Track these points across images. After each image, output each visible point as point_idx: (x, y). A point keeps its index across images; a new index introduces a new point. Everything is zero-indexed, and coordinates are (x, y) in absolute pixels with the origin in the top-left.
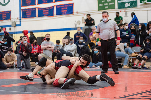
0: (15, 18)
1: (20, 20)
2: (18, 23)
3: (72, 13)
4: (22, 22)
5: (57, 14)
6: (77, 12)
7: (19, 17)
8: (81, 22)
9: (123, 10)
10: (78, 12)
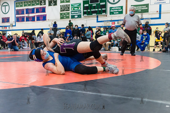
0: (12, 21)
1: (15, 23)
3: (46, 20)
4: (16, 24)
5: (37, 20)
6: (48, 20)
7: (14, 21)
8: (51, 25)
9: (74, 19)
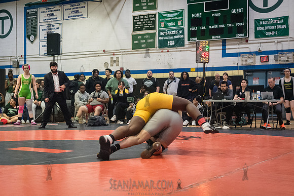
0: (18, 55)
1: (25, 58)
2: (22, 63)
4: (27, 62)
6: (104, 51)
7: (23, 54)
8: (110, 65)
9: (165, 50)
10: (106, 50)
